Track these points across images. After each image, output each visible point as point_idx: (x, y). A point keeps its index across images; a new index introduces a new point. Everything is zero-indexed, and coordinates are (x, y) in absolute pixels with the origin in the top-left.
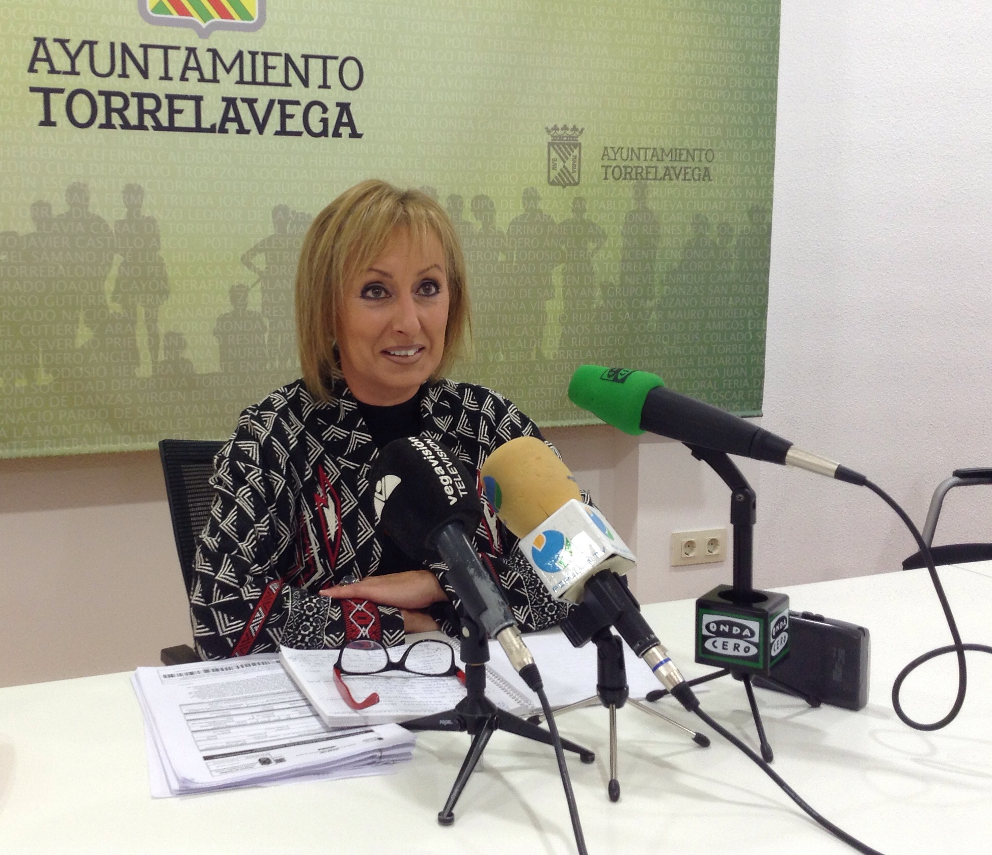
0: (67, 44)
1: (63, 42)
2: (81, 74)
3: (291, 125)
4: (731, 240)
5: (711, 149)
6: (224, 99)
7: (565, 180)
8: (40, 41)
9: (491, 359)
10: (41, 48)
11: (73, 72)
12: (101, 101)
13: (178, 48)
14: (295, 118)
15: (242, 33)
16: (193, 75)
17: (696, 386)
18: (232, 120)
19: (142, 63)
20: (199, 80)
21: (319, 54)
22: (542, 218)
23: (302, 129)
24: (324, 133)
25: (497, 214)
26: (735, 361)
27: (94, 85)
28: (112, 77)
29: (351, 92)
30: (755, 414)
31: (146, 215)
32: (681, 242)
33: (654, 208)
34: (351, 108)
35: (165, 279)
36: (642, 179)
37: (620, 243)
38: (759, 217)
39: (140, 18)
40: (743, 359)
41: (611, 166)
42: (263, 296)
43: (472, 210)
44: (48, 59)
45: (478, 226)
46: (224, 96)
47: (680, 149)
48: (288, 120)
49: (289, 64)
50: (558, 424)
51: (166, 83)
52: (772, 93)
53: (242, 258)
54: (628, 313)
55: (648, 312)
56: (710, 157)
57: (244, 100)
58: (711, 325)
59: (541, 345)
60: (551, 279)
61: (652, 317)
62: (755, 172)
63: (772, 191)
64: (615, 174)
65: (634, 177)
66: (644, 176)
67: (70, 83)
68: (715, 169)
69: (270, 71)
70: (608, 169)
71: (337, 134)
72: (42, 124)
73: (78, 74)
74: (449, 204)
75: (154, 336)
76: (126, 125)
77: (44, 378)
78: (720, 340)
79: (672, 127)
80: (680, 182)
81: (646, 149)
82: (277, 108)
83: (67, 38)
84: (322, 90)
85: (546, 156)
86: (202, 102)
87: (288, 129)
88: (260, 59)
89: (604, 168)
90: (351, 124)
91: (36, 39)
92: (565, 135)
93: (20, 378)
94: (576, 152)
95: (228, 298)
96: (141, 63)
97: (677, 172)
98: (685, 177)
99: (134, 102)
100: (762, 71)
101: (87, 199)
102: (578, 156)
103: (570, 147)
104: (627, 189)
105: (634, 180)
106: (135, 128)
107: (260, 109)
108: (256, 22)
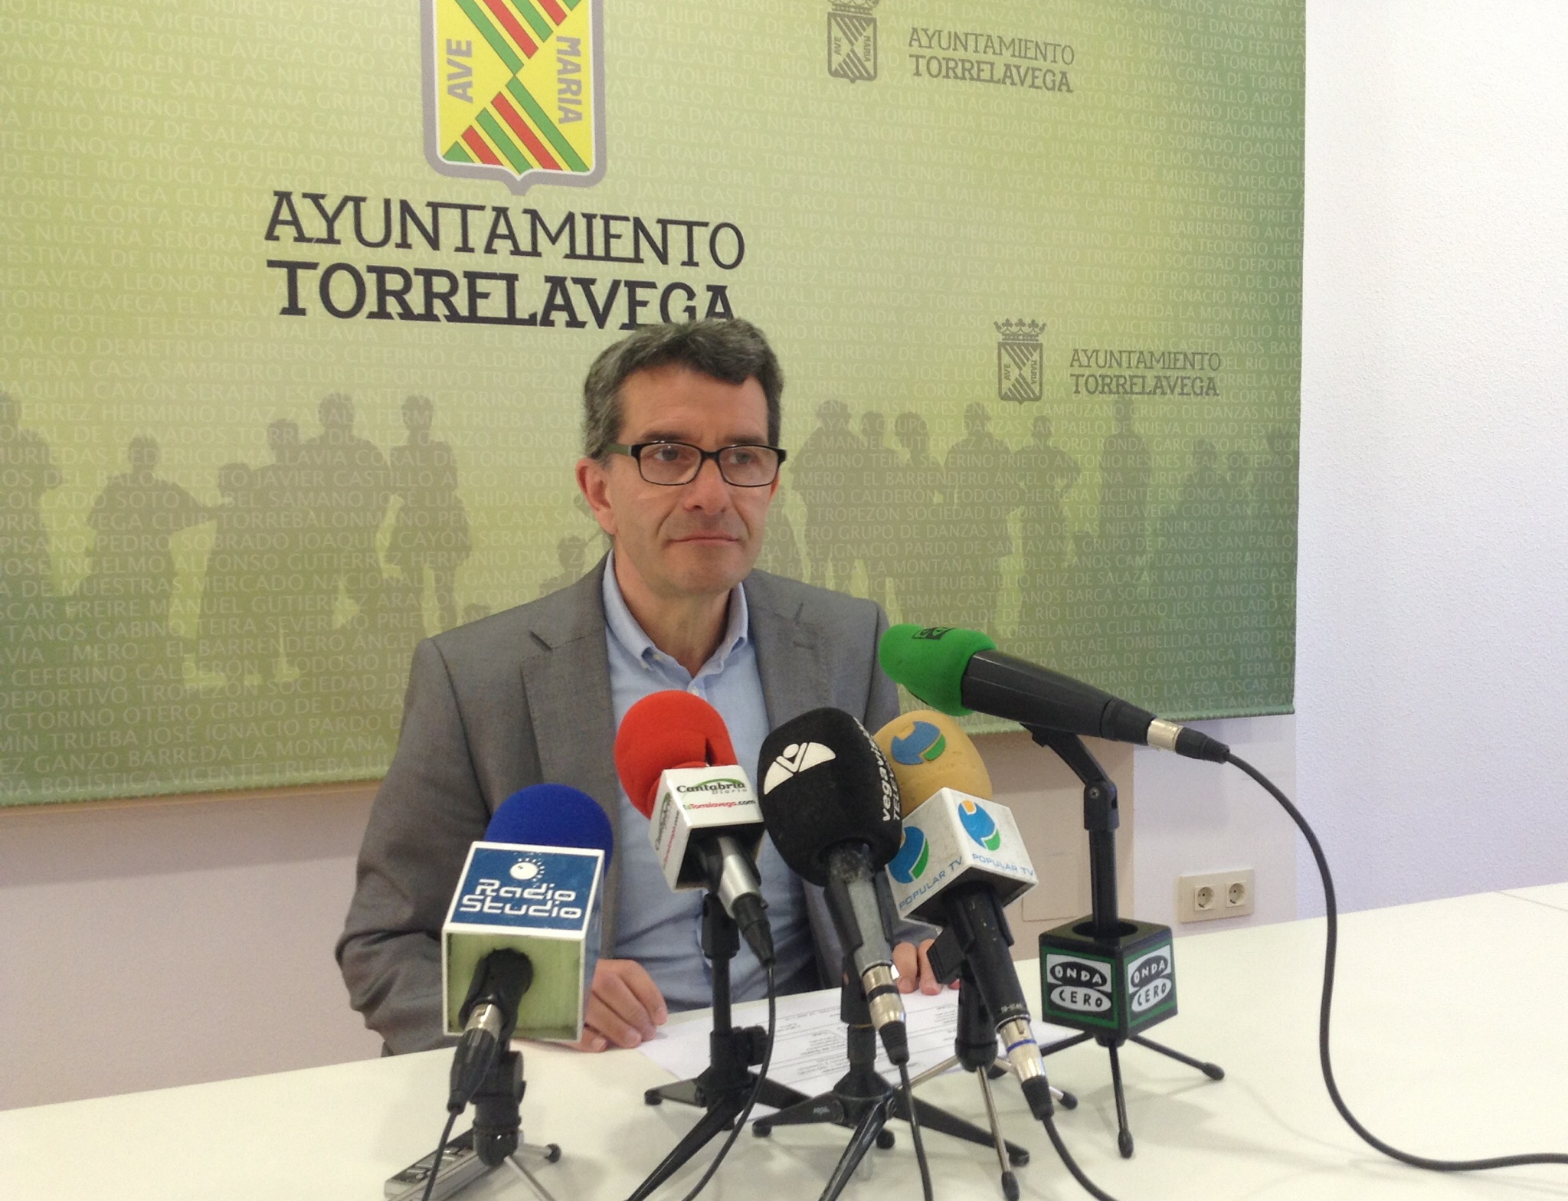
0: (321, 201)
1: (316, 199)
2: (342, 242)
3: (643, 316)
4: (1246, 475)
5: (1217, 354)
6: (548, 279)
7: (1021, 393)
8: (283, 197)
10: (285, 206)
11: (331, 239)
12: (370, 280)
13: (482, 208)
14: (649, 306)
15: (572, 188)
16: (503, 246)
17: (1204, 672)
18: (559, 308)
19: (429, 228)
20: (512, 253)
21: (682, 218)
22: (992, 443)
25: (931, 439)
26: (1256, 638)
27: (361, 258)
28: (387, 247)
29: (727, 271)
30: (1285, 710)
31: (437, 440)
32: (1179, 477)
33: (1143, 432)
34: (727, 292)
35: (465, 529)
36: (1127, 393)
37: (1098, 478)
38: (1282, 445)
39: (428, 165)
40: (1266, 636)
41: (1083, 376)
43: (897, 434)
44: (295, 222)
45: (904, 455)
46: (548, 275)
47: (1175, 354)
48: (639, 309)
49: (640, 231)
51: (466, 254)
52: (1297, 279)
53: (576, 500)
54: (1110, 574)
55: (1138, 572)
56: (1215, 362)
57: (576, 281)
58: (1223, 591)
59: (994, 619)
60: (1006, 529)
61: (1143, 579)
62: (1275, 384)
63: (1299, 410)
64: (1089, 386)
65: (1115, 390)
66: (1129, 390)
67: (327, 256)
68: (1222, 380)
69: (612, 240)
70: (1080, 378)
72: (284, 311)
73: (338, 242)
74: (865, 425)
75: (448, 609)
76: (407, 314)
77: (286, 672)
78: (1235, 611)
79: (1163, 323)
80: (1176, 397)
81: (1130, 352)
82: (623, 292)
83: (322, 193)
84: (687, 267)
85: (997, 361)
86: (516, 283)
87: (639, 321)
88: (598, 225)
89: (1075, 378)
91: (275, 193)
92: (1021, 332)
93: (251, 672)
94: (1036, 356)
95: (557, 556)
97: (1172, 384)
98: (1182, 390)
99: (418, 282)
100: (1281, 249)
101: (351, 418)
102: (1038, 363)
103: (1028, 350)
104: (1105, 407)
105: (1114, 393)
106: (419, 317)
107: (600, 293)
108: (594, 173)
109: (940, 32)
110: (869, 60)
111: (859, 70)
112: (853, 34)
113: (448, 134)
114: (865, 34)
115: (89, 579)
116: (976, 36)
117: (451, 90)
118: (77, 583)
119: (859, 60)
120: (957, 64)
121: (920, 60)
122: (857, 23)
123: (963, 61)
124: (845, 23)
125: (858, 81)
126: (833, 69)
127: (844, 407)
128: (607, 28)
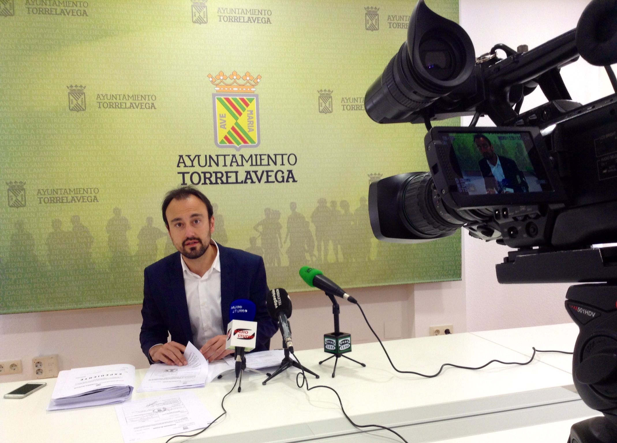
0: (190, 157)
1: (189, 156)
3: (270, 179)
6: (246, 172)
8: (181, 156)
9: (350, 261)
10: (181, 158)
11: (193, 166)
12: (202, 175)
13: (229, 155)
14: (272, 176)
15: (252, 148)
16: (234, 164)
17: (433, 269)
18: (249, 179)
20: (237, 166)
21: (280, 153)
23: (274, 180)
24: (283, 181)
25: (350, 207)
26: (449, 259)
27: (200, 170)
28: (206, 167)
29: (292, 166)
30: (458, 280)
31: (218, 214)
34: (293, 172)
35: (226, 236)
39: (215, 146)
40: (452, 258)
42: (262, 241)
43: (340, 206)
44: (184, 162)
45: (343, 212)
46: (246, 170)
48: (269, 177)
49: (269, 158)
50: (378, 285)
51: (225, 168)
53: (254, 227)
57: (253, 172)
58: (439, 246)
59: (369, 255)
67: (191, 170)
69: (262, 161)
71: (287, 181)
73: (194, 166)
76: (211, 183)
78: (442, 251)
82: (265, 174)
83: (190, 154)
84: (282, 166)
86: (238, 173)
87: (269, 180)
88: (258, 157)
90: (293, 177)
91: (179, 156)
92: (376, 177)
95: (249, 242)
96: (216, 161)
99: (214, 175)
106: (214, 184)
107: (259, 174)
108: (257, 144)
109: (350, 98)
110: (330, 107)
111: (327, 110)
112: (326, 101)
113: (221, 137)
114: (329, 101)
115: (138, 251)
116: (360, 98)
117: (221, 127)
118: (135, 252)
119: (327, 108)
120: (355, 107)
121: (345, 106)
122: (327, 98)
123: (357, 105)
124: (324, 99)
125: (327, 114)
126: (320, 111)
127: (325, 200)
128: (260, 107)
